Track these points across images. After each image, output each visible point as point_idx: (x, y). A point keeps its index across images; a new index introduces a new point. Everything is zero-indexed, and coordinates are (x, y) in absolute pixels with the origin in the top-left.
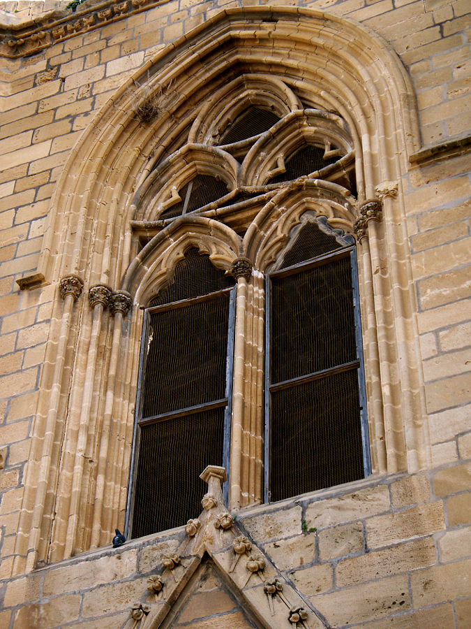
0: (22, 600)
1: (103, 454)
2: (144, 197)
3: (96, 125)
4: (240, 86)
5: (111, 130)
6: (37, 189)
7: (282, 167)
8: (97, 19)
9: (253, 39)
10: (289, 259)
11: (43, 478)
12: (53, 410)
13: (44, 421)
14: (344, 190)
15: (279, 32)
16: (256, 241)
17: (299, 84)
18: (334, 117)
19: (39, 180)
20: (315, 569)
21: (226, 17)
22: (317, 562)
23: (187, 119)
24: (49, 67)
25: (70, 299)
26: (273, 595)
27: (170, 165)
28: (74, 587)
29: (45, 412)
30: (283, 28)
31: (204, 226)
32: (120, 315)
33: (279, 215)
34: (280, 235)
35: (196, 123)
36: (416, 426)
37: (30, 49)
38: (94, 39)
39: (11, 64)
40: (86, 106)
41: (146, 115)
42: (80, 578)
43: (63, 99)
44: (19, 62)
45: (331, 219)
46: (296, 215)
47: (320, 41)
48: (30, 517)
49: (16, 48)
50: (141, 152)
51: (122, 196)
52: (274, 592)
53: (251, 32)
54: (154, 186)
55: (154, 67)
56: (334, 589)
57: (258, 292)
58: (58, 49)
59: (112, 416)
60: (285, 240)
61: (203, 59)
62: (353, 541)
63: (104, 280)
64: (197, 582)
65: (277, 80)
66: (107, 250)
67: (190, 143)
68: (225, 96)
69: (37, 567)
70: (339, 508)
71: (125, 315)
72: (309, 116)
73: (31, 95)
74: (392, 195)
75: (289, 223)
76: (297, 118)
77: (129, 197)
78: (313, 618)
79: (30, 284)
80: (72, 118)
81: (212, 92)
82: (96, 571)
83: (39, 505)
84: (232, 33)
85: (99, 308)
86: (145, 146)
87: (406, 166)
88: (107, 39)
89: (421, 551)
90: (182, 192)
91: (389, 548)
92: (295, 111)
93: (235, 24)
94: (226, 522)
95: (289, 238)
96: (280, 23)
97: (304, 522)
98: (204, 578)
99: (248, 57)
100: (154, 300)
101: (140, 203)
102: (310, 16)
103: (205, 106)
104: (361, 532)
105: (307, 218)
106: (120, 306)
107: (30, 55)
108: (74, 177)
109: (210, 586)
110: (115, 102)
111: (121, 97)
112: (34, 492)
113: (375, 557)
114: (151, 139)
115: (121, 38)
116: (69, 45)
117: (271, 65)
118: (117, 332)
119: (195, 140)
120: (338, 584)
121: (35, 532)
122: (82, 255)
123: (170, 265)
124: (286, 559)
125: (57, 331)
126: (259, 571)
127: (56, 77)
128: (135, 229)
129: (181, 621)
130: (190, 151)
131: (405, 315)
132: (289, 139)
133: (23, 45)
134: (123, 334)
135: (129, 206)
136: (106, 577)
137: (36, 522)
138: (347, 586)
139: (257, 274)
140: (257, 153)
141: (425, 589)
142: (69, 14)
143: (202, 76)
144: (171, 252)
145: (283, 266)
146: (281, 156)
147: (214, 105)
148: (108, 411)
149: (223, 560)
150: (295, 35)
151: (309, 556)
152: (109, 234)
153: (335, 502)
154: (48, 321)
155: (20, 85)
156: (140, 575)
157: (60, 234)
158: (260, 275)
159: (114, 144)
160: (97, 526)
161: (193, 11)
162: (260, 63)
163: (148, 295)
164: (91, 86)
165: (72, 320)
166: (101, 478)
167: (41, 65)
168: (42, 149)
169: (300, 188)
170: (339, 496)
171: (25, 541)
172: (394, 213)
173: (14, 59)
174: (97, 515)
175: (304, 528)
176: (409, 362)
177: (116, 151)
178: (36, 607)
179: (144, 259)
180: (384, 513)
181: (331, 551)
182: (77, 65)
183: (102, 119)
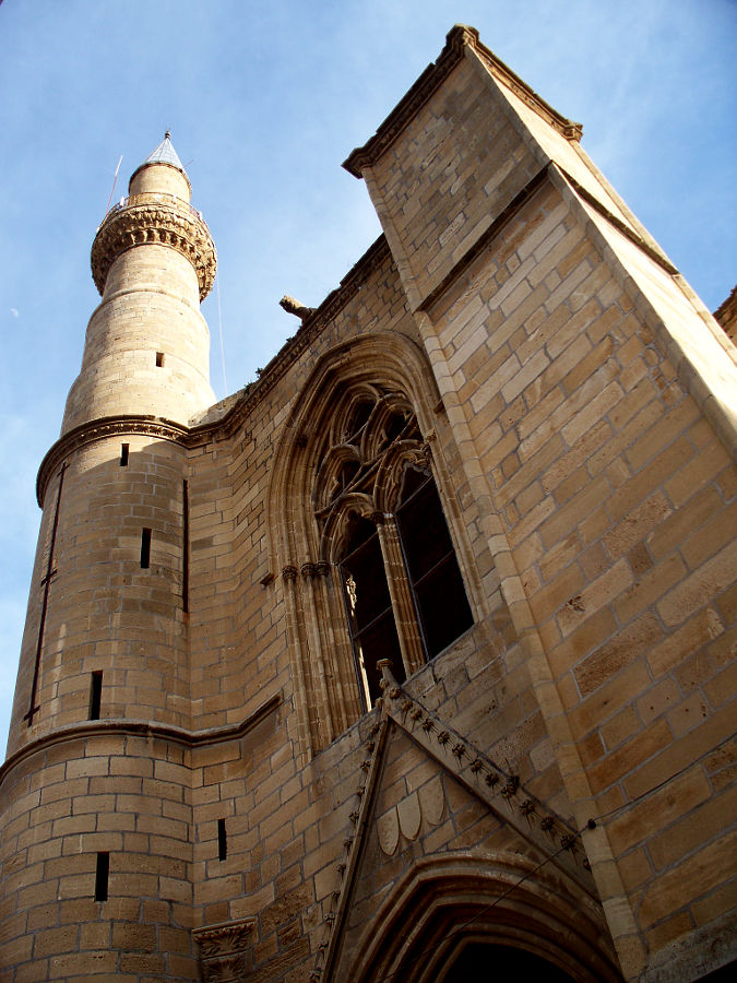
0: (310, 780)
1: (336, 669)
2: (318, 493)
3: (276, 462)
4: (349, 397)
5: (284, 461)
6: (258, 517)
7: (385, 438)
8: (262, 393)
9: (342, 366)
10: (404, 497)
11: (303, 702)
12: (298, 656)
13: (295, 665)
14: (416, 441)
15: (354, 355)
16: (381, 496)
17: (377, 381)
18: (399, 395)
19: (258, 511)
20: (447, 703)
21: (323, 360)
22: (447, 699)
23: (326, 432)
24: (247, 435)
25: (290, 581)
26: (428, 730)
27: (326, 466)
28: (333, 763)
29: (295, 660)
30: (355, 352)
31: (351, 498)
32: (323, 577)
33: (389, 473)
34: (394, 484)
35: (332, 432)
36: (478, 588)
37: (235, 428)
38: (263, 406)
39: (228, 442)
40: (269, 451)
41: (301, 443)
42: (335, 756)
43: (258, 453)
44: (232, 439)
45: (417, 462)
46: (399, 467)
47: (374, 352)
48: (302, 727)
49: (228, 431)
50: (307, 466)
51: (304, 498)
52: (428, 727)
53: (339, 363)
54: (322, 483)
55: (295, 412)
56: (459, 712)
57: (392, 527)
58: (248, 421)
59: (336, 642)
60: (398, 486)
61: (321, 391)
62: (461, 677)
63: (307, 560)
64: (390, 736)
65: (364, 384)
66: (304, 539)
67: (332, 447)
68: (343, 407)
69: (314, 756)
70: (450, 660)
71: (326, 575)
72: (388, 399)
73: (242, 458)
74: (433, 438)
75: (397, 474)
76: (382, 404)
77: (309, 497)
78: (452, 735)
79: (268, 581)
80: (264, 463)
81: (334, 409)
82: (341, 748)
83: (305, 718)
84: (330, 368)
85: (309, 579)
86: (308, 461)
87: (435, 416)
88: (270, 403)
89: (496, 670)
90: (339, 479)
91: (480, 674)
92: (379, 400)
93: (329, 362)
94: (394, 693)
95: (400, 484)
96: (352, 350)
97: (434, 676)
98: (394, 732)
99: (345, 378)
100: (342, 556)
101: (316, 499)
102: (365, 338)
103: (333, 420)
104: (464, 670)
105: (406, 466)
106: (321, 571)
107: (236, 431)
108: (274, 501)
109: (398, 736)
110: (281, 444)
111: (284, 437)
112: (300, 711)
113: (475, 683)
114: (310, 454)
115: (277, 399)
116: (253, 416)
117: (358, 376)
118: (325, 588)
119: (334, 444)
120: (460, 708)
121: (307, 736)
122: (290, 550)
123: (344, 530)
124: (431, 703)
125: (288, 605)
126: (418, 716)
127: (251, 439)
128: (318, 517)
129: (389, 762)
130: (333, 452)
131: (457, 516)
132: (382, 419)
133: (231, 428)
134: (328, 587)
135: (311, 503)
136: (346, 750)
137: (306, 730)
138: (465, 708)
139: (388, 516)
140: (367, 437)
141: (503, 693)
142: (247, 397)
143: (324, 402)
144: (342, 521)
145: (402, 503)
146: (382, 431)
147: (338, 415)
148: (332, 641)
149: (397, 718)
150: (361, 354)
151: (441, 696)
152: (303, 528)
153: (447, 657)
154: (282, 601)
155: (236, 453)
156: (362, 742)
157: (275, 542)
158: (391, 515)
159: (290, 470)
160: (344, 716)
161: (307, 363)
162: (352, 378)
163: (338, 555)
164: (269, 437)
165: (295, 594)
166: (339, 686)
167: (243, 435)
168: (255, 490)
169: (394, 450)
170: (448, 652)
171: (304, 742)
172: (437, 450)
173: (229, 438)
174: (342, 709)
175: (435, 680)
176: (466, 547)
177: (293, 472)
178: (318, 781)
179: (327, 534)
180: (474, 652)
181: (452, 689)
182: (259, 427)
183: (278, 457)
